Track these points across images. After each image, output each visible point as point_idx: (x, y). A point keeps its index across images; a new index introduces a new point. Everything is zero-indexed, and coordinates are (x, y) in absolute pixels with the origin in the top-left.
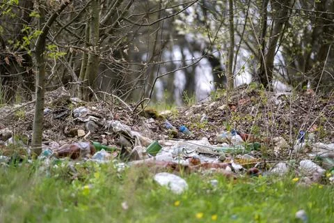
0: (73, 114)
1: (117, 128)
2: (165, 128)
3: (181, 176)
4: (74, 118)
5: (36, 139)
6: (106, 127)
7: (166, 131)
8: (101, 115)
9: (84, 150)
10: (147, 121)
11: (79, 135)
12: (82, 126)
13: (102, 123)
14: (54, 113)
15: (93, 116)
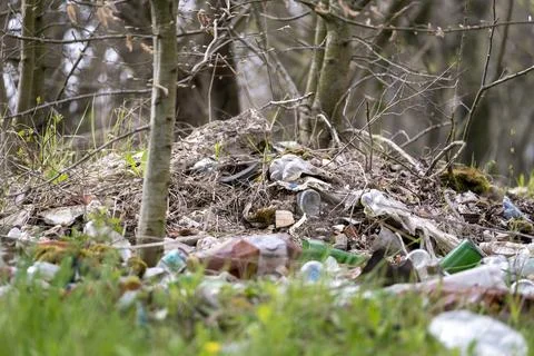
0: (268, 174)
1: (375, 207)
2: (502, 215)
3: (513, 325)
4: (270, 181)
5: (150, 223)
6: (347, 205)
7: (504, 223)
8: (339, 178)
9: (271, 255)
10: (458, 198)
11: (279, 224)
12: (287, 202)
13: (337, 196)
14: (222, 169)
15: (318, 177)
